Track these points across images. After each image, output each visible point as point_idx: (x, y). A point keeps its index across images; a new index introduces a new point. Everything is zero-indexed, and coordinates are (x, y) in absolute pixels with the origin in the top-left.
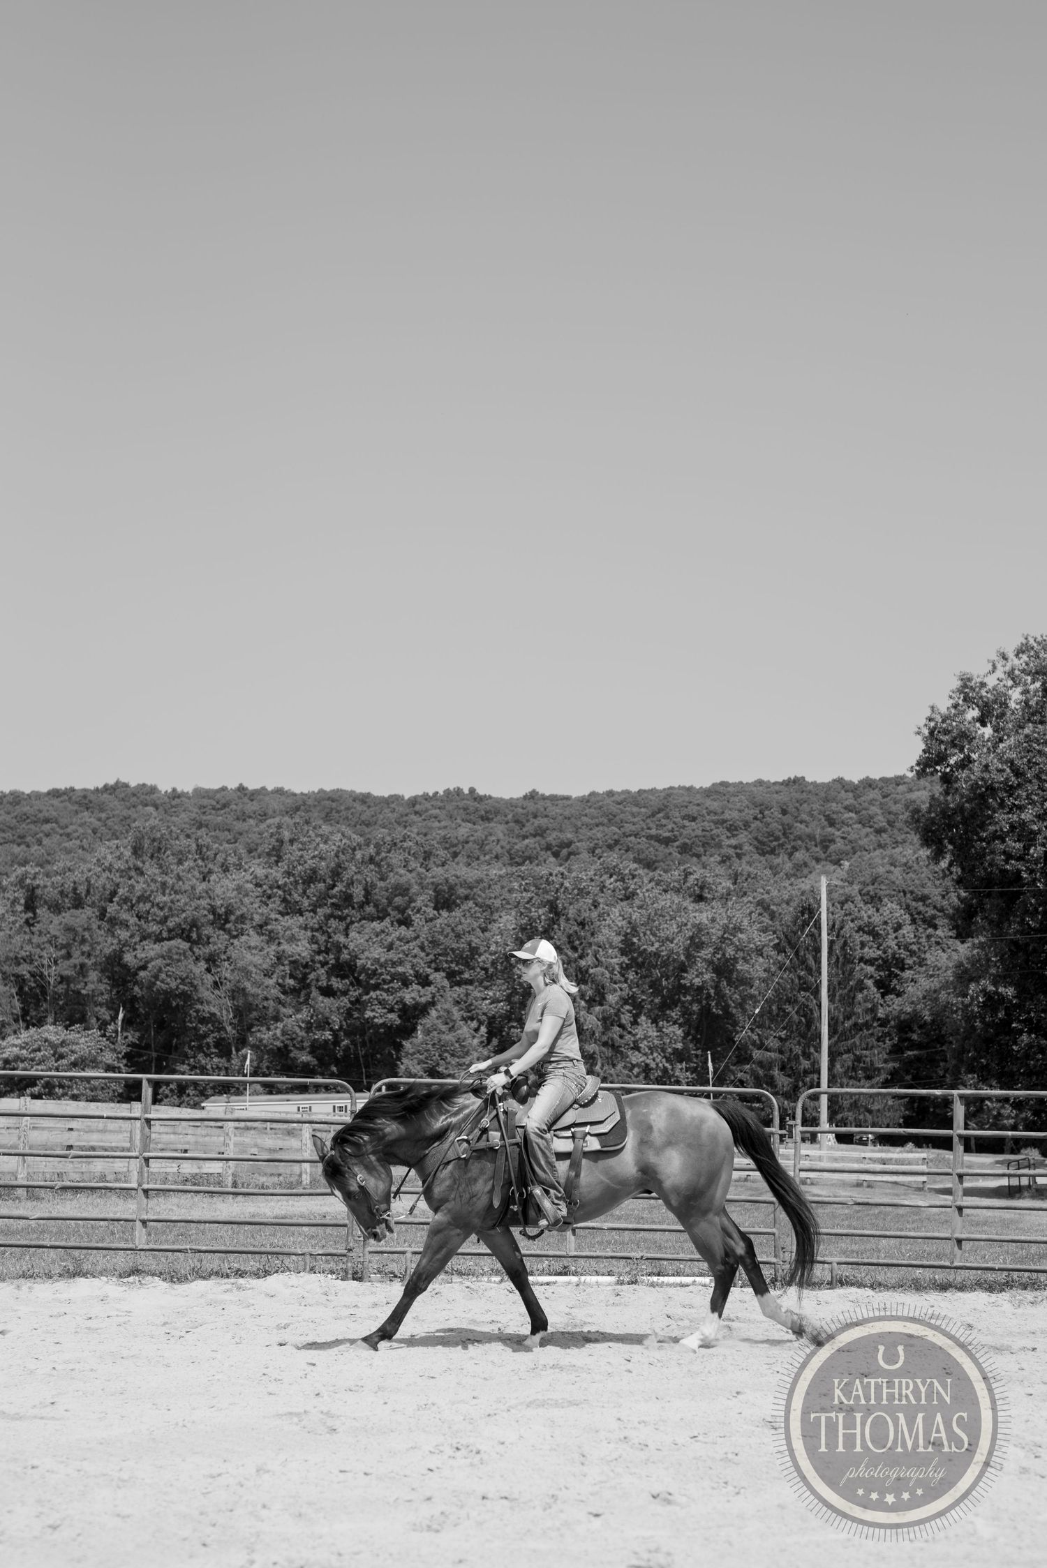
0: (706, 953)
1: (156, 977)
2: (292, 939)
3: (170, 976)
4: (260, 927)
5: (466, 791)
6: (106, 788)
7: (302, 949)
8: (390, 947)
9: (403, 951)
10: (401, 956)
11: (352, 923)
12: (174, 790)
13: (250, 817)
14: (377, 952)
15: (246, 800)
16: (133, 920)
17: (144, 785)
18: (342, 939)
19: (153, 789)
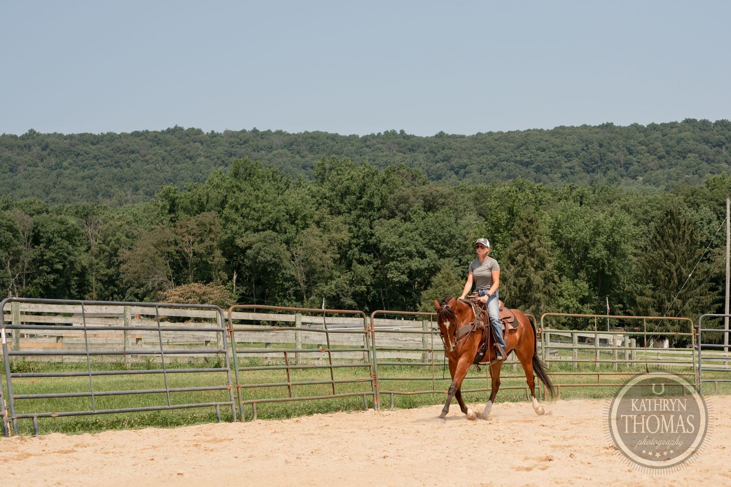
0: (602, 239)
1: (258, 253)
2: (338, 230)
3: (267, 253)
4: (318, 223)
5: (398, 133)
6: (169, 131)
7: (345, 236)
8: (401, 235)
9: (409, 237)
10: (408, 240)
11: (374, 220)
12: (213, 132)
13: (262, 149)
14: (395, 238)
15: (258, 138)
16: (240, 219)
17: (193, 129)
18: (368, 230)
19: (199, 132)
